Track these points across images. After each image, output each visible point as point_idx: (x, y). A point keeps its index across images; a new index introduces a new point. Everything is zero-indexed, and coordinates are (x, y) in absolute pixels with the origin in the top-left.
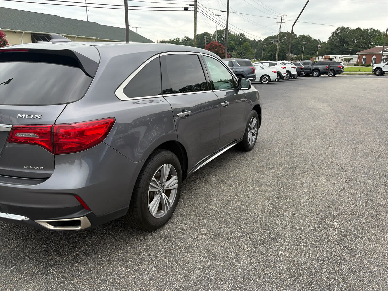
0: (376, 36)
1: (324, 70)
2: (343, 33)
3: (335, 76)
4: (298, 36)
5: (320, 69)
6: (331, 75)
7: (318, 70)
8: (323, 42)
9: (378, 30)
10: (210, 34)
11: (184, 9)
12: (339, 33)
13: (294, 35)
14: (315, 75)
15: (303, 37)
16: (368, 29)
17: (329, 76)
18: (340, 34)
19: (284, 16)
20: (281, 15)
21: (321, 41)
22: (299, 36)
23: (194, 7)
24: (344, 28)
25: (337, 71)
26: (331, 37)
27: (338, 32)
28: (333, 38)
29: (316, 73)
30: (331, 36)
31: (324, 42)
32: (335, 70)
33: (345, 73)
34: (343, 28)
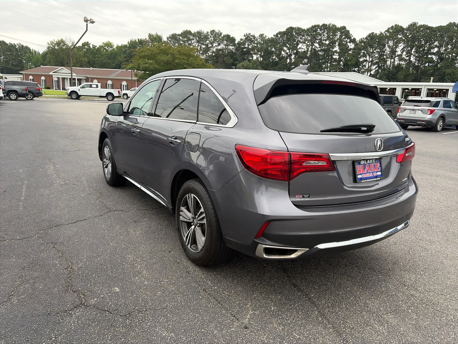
0: (26, 53)
1: (23, 92)
3: (34, 100)
5: (18, 91)
6: (30, 98)
7: (15, 92)
9: (27, 46)
14: (13, 98)
17: (27, 99)
25: (36, 94)
29: (13, 96)
32: (34, 93)
33: (44, 96)
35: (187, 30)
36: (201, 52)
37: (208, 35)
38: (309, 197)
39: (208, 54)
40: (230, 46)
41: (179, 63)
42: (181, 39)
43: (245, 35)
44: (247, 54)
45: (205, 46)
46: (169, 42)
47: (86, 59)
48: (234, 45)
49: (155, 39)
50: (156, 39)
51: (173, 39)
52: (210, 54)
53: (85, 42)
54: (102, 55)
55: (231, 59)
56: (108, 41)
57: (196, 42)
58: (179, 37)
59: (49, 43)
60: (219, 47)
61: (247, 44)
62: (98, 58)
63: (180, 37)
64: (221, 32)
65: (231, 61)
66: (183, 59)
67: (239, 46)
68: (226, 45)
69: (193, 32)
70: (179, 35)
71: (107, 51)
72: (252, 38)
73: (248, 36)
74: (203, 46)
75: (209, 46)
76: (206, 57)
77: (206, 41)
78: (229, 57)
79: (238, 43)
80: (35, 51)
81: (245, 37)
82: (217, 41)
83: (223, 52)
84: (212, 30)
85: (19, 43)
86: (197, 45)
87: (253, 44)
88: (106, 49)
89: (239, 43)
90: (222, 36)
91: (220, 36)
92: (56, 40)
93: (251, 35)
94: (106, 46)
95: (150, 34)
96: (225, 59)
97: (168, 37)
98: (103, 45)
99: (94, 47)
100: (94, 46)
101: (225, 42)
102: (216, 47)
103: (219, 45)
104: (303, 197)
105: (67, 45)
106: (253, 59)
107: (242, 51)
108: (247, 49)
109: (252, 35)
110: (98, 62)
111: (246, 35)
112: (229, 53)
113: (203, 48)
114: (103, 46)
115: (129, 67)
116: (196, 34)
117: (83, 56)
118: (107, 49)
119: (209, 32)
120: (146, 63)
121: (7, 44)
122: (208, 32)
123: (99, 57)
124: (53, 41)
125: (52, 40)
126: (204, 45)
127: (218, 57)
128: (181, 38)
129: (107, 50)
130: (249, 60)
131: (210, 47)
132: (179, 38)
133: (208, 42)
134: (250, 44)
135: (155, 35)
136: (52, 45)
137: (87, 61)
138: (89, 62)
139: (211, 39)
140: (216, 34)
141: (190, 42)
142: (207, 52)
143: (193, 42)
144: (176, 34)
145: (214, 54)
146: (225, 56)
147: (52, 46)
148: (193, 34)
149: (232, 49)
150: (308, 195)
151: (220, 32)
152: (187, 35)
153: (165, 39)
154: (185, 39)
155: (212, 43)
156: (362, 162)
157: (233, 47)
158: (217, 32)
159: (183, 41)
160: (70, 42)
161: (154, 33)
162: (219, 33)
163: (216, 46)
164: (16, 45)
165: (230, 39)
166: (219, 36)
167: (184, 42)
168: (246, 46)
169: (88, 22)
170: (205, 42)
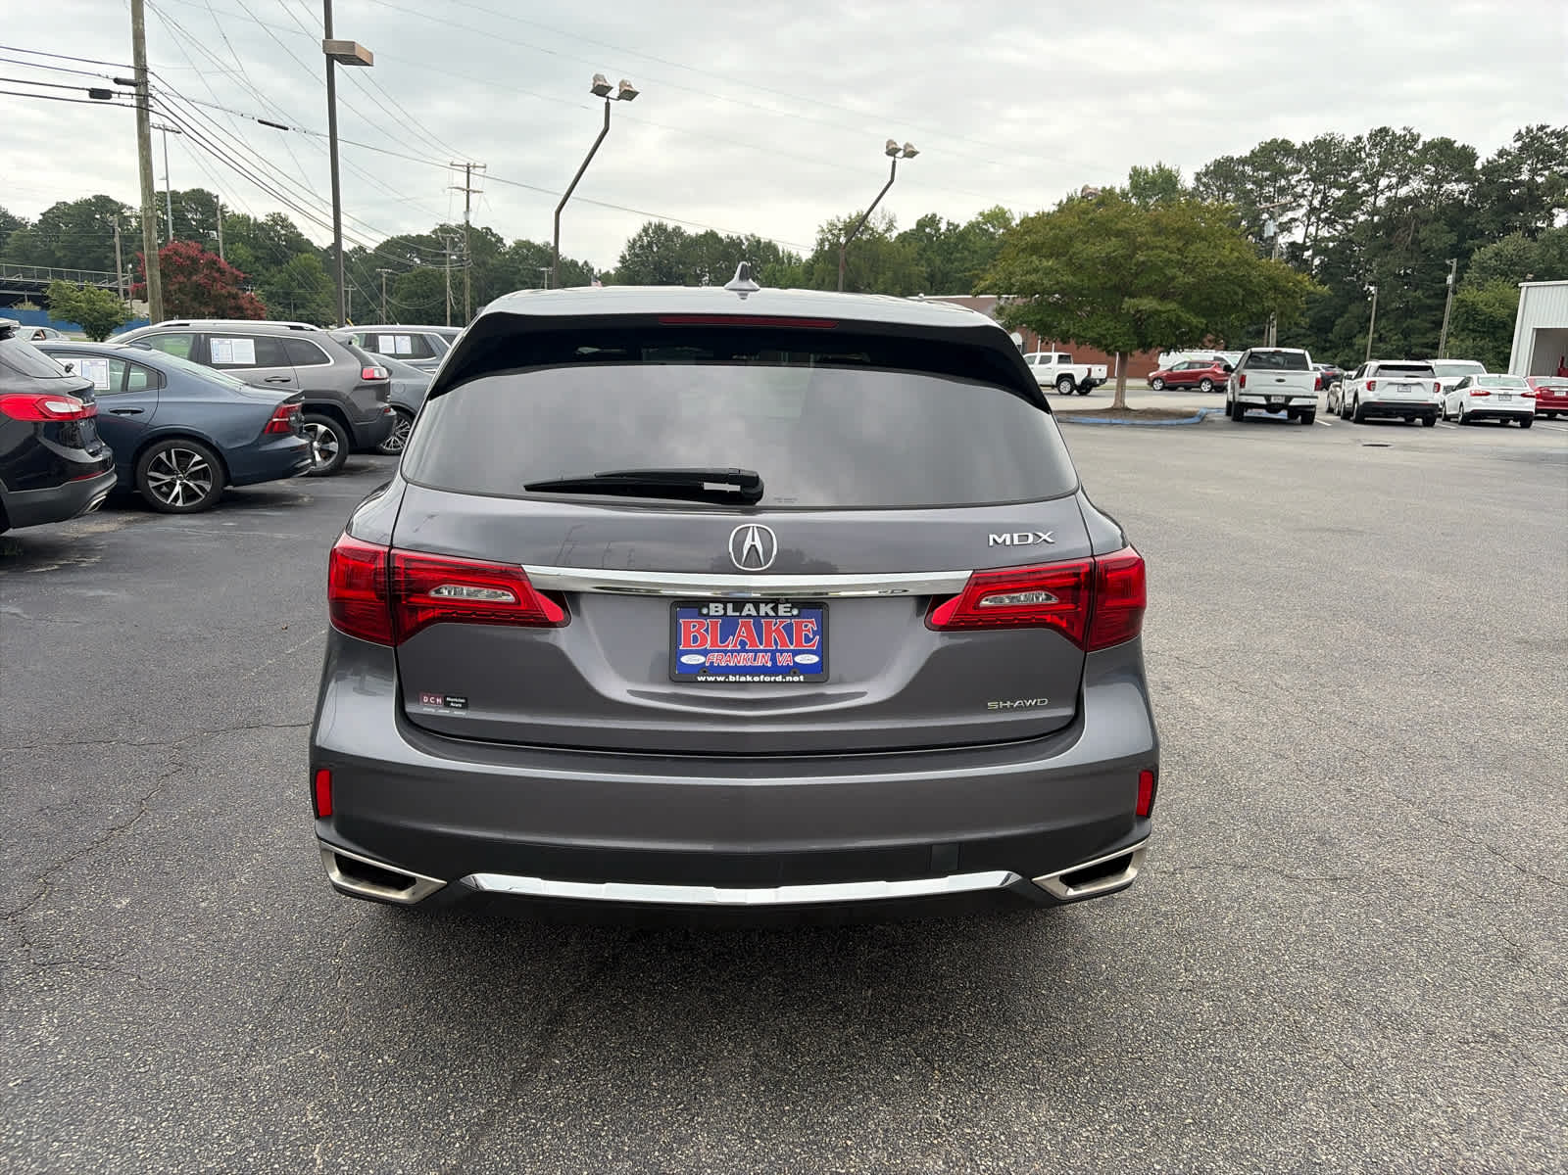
0: (766, 261)
2: (663, 244)
4: (509, 242)
8: (600, 271)
9: (770, 242)
10: (123, 206)
11: (91, 96)
12: (650, 244)
13: (493, 239)
15: (529, 251)
16: (742, 237)
18: (655, 249)
19: (474, 167)
20: (465, 164)
21: (593, 270)
22: (514, 245)
23: (132, 90)
24: (666, 230)
26: (628, 258)
27: (648, 242)
28: (633, 262)
30: (627, 254)
31: (603, 272)
34: (660, 229)
35: (1274, 141)
36: (1324, 215)
37: (1359, 150)
38: (465, 706)
39: (1352, 222)
40: (1449, 182)
41: (1149, 264)
42: (1249, 176)
43: (1519, 133)
44: (1527, 208)
45: (1343, 191)
46: (1201, 189)
47: (924, 269)
48: (1470, 176)
49: (1154, 183)
50: (1156, 184)
51: (1218, 179)
52: (1362, 218)
53: (927, 216)
54: (975, 252)
55: (1452, 231)
56: (997, 206)
57: (1308, 180)
58: (1241, 168)
59: (825, 227)
60: (1403, 192)
61: (1525, 168)
62: (959, 261)
63: (1246, 168)
64: (1415, 132)
65: (1452, 238)
66: (1166, 248)
67: (1489, 182)
68: (1433, 181)
69: (1298, 146)
70: (1243, 161)
71: (992, 236)
72: (1553, 144)
73: (1533, 139)
74: (1337, 192)
75: (1360, 190)
76: (1345, 232)
77: (1350, 171)
78: (1441, 225)
79: (1484, 167)
80: (790, 254)
81: (1519, 144)
82: (1397, 166)
83: (1417, 206)
84: (1378, 128)
85: (752, 235)
86: (1310, 189)
87: (1558, 165)
88: (987, 231)
89: (1491, 169)
90: (1419, 146)
91: (1411, 148)
92: (844, 217)
93: (1548, 130)
94: (989, 222)
95: (1134, 169)
96: (1424, 233)
97: (1199, 170)
98: (980, 219)
99: (951, 227)
100: (952, 224)
101: (1431, 170)
102: (1390, 190)
103: (1404, 180)
104: (447, 704)
105: (872, 229)
106: (1551, 225)
107: (1503, 198)
108: (1524, 189)
109: (1553, 132)
110: (958, 275)
111: (1524, 132)
112: (1442, 210)
113: (1336, 200)
114: (978, 223)
115: (983, 284)
116: (1311, 151)
117: (913, 259)
118: (992, 230)
119: (1365, 139)
120: (1036, 270)
121: (721, 240)
122: (1359, 139)
123: (963, 259)
124: (836, 221)
125: (832, 217)
126: (1339, 189)
127: (1394, 229)
128: (1248, 170)
129: (991, 233)
130: (1533, 233)
131: (1365, 193)
132: (1243, 172)
133: (1356, 174)
134: (1541, 169)
135: (1154, 171)
136: (833, 234)
137: (925, 275)
138: (931, 279)
139: (1372, 164)
140: (1392, 142)
141: (1283, 182)
142: (1349, 213)
143: (1293, 182)
144: (1232, 158)
145: (1376, 219)
146: (1426, 222)
147: (830, 237)
148: (1299, 151)
149: (1456, 194)
150: (463, 701)
151: (1412, 135)
152: (1274, 159)
153: (1187, 181)
154: (1266, 174)
155: (1372, 179)
156: (715, 609)
157: (1463, 186)
158: (1399, 132)
159: (1254, 183)
160: (883, 218)
161: (1149, 164)
162: (1405, 136)
163: (1389, 187)
164: (741, 241)
165: (1451, 157)
166: (1407, 148)
167: (1260, 184)
168: (1525, 177)
169: (897, 155)
170: (1344, 177)
